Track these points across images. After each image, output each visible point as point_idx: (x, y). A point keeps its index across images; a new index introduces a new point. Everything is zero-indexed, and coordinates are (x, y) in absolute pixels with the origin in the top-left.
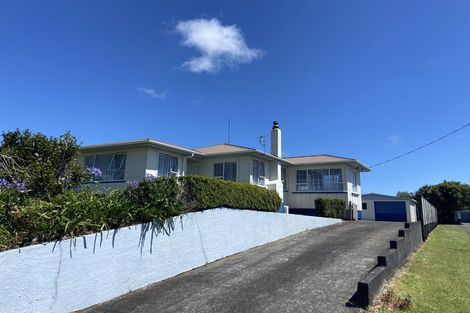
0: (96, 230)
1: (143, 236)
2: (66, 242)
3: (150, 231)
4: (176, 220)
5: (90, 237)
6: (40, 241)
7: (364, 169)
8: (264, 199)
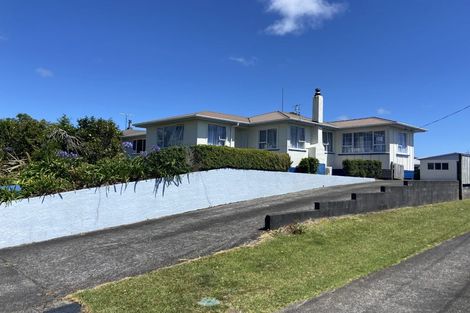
0: (123, 181)
1: (157, 186)
2: (103, 188)
3: (162, 184)
4: (184, 177)
5: (119, 186)
6: (88, 187)
7: (413, 130)
8: (271, 161)
